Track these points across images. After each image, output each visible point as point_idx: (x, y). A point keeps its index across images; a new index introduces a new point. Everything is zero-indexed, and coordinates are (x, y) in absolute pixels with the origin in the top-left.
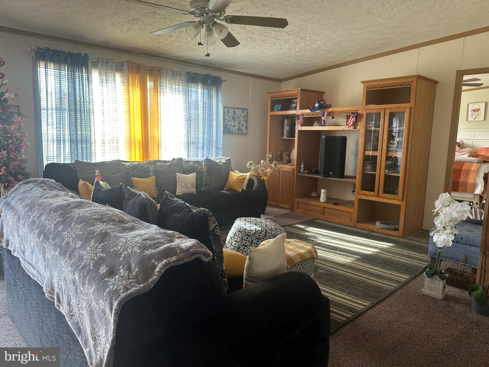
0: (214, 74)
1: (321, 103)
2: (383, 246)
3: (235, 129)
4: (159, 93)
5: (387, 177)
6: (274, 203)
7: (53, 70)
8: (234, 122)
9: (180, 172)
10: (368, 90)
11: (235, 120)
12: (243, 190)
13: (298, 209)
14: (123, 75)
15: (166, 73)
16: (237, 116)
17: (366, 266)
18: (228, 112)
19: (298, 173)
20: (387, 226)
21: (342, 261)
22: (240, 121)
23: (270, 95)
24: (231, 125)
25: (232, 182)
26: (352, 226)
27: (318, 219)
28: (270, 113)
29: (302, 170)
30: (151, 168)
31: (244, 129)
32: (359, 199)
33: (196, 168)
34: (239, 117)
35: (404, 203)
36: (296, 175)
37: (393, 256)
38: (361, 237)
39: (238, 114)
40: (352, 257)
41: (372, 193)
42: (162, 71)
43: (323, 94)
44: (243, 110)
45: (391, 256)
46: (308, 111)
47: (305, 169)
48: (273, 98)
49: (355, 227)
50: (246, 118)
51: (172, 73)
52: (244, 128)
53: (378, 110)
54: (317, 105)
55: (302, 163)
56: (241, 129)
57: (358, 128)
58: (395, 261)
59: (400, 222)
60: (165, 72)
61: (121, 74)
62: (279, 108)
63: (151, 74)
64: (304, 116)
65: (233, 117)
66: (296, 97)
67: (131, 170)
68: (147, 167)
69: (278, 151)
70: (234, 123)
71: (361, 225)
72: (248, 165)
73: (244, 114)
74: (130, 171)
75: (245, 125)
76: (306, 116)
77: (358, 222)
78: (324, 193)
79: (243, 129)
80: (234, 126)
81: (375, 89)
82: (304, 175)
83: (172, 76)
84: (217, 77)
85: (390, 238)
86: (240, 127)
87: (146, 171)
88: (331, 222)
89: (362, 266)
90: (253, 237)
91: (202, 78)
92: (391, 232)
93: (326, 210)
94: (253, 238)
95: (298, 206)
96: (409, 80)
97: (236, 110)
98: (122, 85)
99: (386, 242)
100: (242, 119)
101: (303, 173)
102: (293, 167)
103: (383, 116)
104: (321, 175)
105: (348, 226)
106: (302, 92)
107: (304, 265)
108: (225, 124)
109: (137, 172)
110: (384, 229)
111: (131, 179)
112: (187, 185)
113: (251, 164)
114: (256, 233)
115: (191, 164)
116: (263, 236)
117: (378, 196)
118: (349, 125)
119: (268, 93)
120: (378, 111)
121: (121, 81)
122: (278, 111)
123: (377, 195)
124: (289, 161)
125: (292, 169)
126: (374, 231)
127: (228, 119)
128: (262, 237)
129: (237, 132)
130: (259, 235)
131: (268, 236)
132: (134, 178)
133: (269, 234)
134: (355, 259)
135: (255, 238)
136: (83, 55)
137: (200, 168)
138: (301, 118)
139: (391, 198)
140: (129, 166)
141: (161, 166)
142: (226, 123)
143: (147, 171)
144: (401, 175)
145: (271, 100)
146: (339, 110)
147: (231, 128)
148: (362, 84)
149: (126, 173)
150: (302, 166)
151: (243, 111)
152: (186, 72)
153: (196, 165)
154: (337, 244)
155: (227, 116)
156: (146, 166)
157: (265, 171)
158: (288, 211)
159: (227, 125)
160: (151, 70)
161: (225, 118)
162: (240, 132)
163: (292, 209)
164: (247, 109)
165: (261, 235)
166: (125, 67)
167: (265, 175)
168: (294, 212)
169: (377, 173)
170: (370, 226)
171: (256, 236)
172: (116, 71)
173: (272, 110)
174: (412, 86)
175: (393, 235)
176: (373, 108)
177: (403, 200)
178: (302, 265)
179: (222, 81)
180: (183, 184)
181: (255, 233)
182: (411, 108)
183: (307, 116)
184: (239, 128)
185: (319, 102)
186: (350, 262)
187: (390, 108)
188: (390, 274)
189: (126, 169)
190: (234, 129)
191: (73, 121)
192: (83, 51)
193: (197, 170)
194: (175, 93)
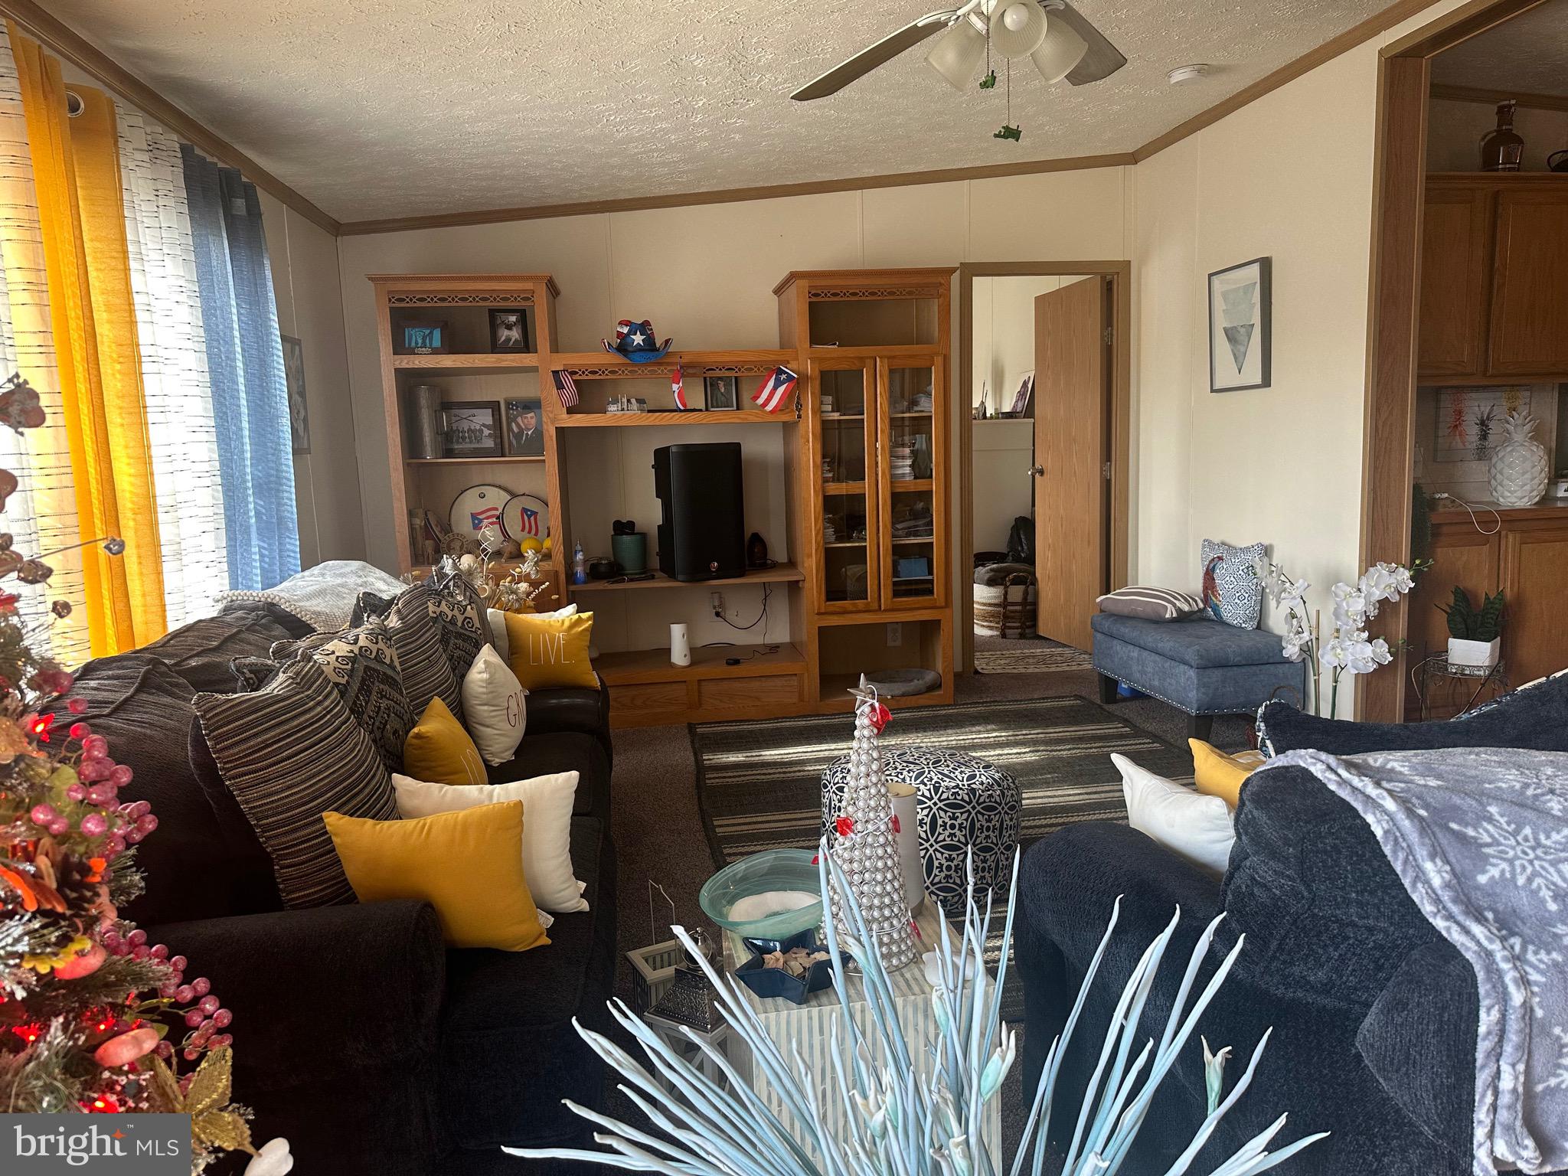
10: (814, 299)
28: (393, 362)
29: (579, 571)
31: (301, 429)
32: (820, 629)
35: (949, 611)
36: (567, 592)
41: (861, 603)
44: (293, 344)
48: (401, 300)
50: (301, 382)
52: (302, 426)
53: (856, 362)
54: (639, 338)
55: (578, 547)
56: (297, 430)
59: (942, 667)
62: (438, 345)
64: (577, 377)
66: (528, 303)
71: (835, 703)
73: (295, 361)
75: (302, 413)
76: (585, 378)
77: (821, 699)
78: (681, 635)
81: (833, 299)
93: (706, 689)
96: (930, 280)
100: (294, 387)
101: (584, 582)
102: (548, 566)
103: (871, 380)
117: (880, 608)
118: (768, 409)
119: (375, 279)
120: (857, 365)
122: (437, 352)
123: (875, 606)
138: (568, 382)
139: (915, 606)
145: (391, 308)
150: (579, 556)
151: (292, 350)
162: (296, 446)
164: (299, 343)
169: (870, 544)
174: (939, 297)
176: (836, 355)
177: (946, 605)
182: (945, 358)
183: (593, 377)
185: (643, 330)
187: (888, 357)
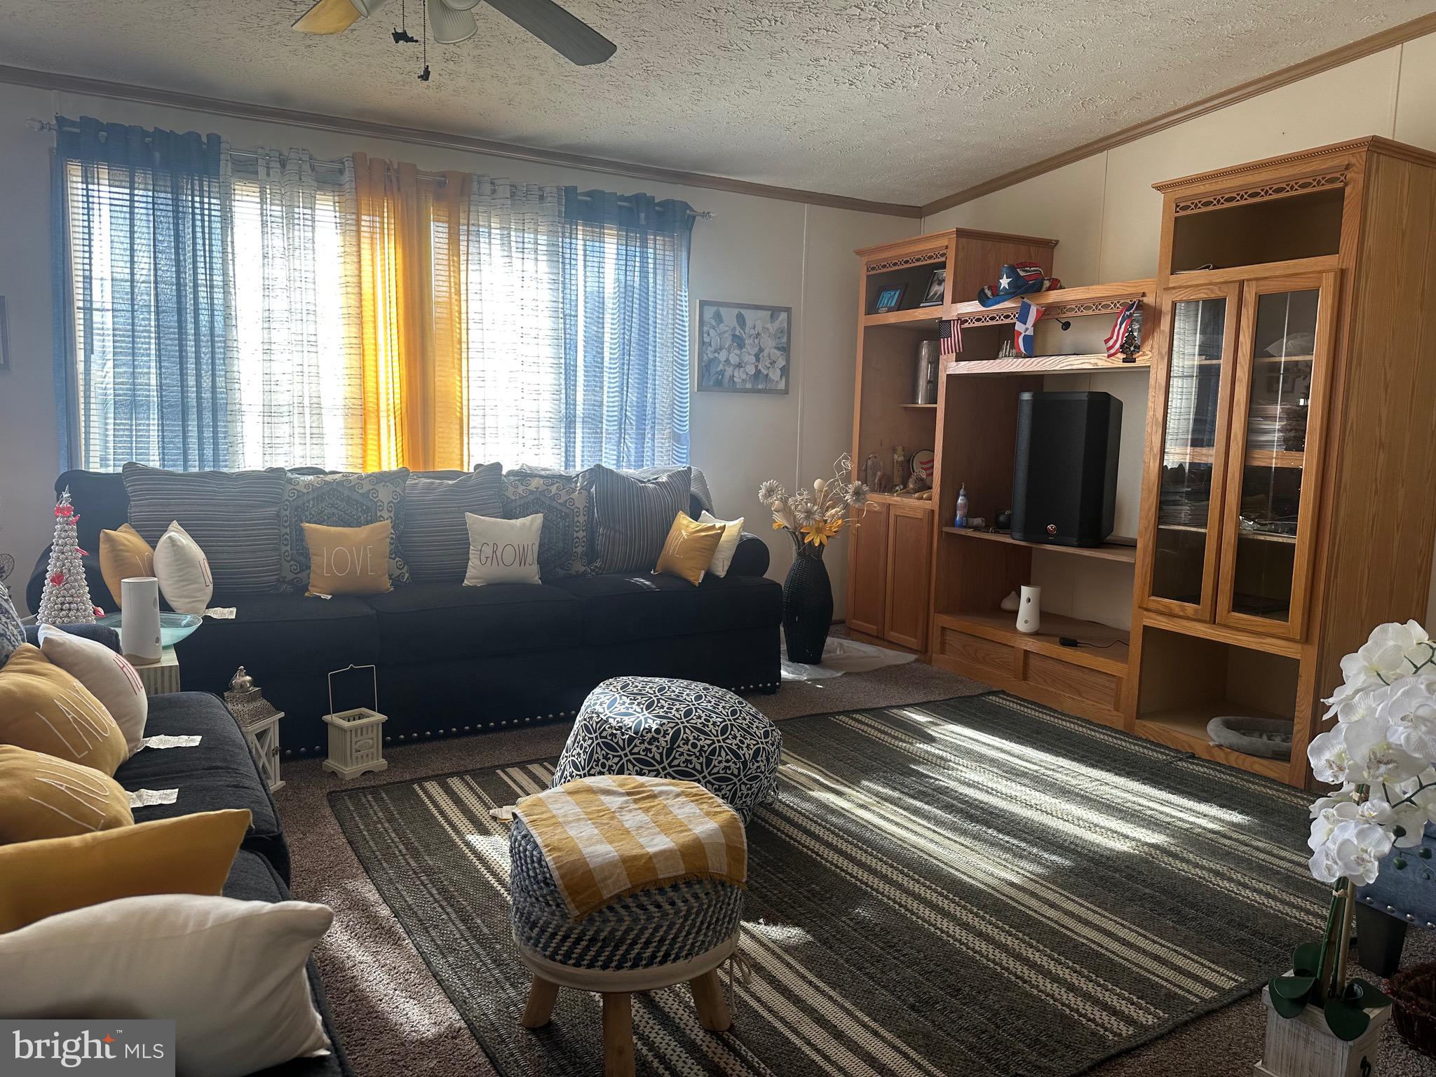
0: (661, 191)
1: (1022, 274)
2: (1203, 822)
3: (744, 377)
4: (463, 257)
5: (1245, 546)
6: (872, 628)
7: (107, 189)
8: (737, 352)
9: (483, 513)
10: (1182, 213)
11: (741, 345)
12: (709, 575)
13: (943, 651)
14: (343, 199)
15: (489, 192)
16: (752, 332)
17: (1070, 906)
18: (718, 317)
19: (947, 525)
20: (1244, 741)
21: (980, 875)
22: (761, 350)
23: (865, 260)
24: (727, 361)
25: (674, 550)
26: (1121, 728)
27: (1003, 692)
28: (864, 321)
29: (959, 514)
30: (385, 495)
31: (775, 375)
32: (1146, 629)
33: (552, 499)
34: (758, 334)
35: (1312, 651)
36: (940, 532)
37: (1217, 873)
38: (1129, 775)
39: (754, 328)
40: (1037, 860)
41: (1190, 607)
42: (475, 184)
43: (1053, 248)
44: (774, 311)
45: (1210, 870)
46: (973, 307)
47: (971, 512)
48: (873, 269)
49: (1128, 734)
50: (785, 340)
51: (513, 195)
52: (779, 373)
53: (1216, 288)
54: (1005, 282)
55: (962, 492)
56: (767, 375)
57: (1141, 361)
58: (1216, 894)
59: (1295, 729)
60: (487, 188)
61: (336, 198)
62: (893, 304)
63: (438, 198)
64: (966, 325)
65: (734, 336)
66: (943, 259)
67: (313, 499)
68: (368, 492)
69: (894, 451)
70: (739, 356)
71: (1153, 728)
72: (762, 493)
73: (777, 324)
74: (308, 501)
75: (781, 362)
76: (972, 325)
77: (1139, 716)
78: (1029, 600)
79: (771, 375)
80: (739, 366)
81: (1204, 209)
82: (963, 532)
83: (509, 202)
84: (673, 202)
85: (1247, 791)
86: (760, 367)
87: (362, 504)
88: (1045, 707)
89: (1053, 905)
90: (626, 755)
91: (620, 207)
92: (1259, 766)
93: (1034, 662)
94: (624, 760)
95: (943, 643)
96: (1336, 162)
97: (747, 314)
98: (339, 231)
99: (1222, 806)
100: (769, 344)
101: (962, 526)
102: (928, 505)
103: (1234, 312)
104: (1017, 535)
105: (1104, 727)
106: (964, 241)
107: (652, 908)
108: (705, 358)
109: (333, 506)
110: (1231, 748)
111: (302, 530)
112: (499, 555)
113: (770, 492)
114: (637, 742)
115: (535, 483)
116: (661, 754)
117: (1214, 623)
118: (1112, 351)
119: (860, 253)
120: (1216, 293)
121: (338, 220)
122: (890, 310)
123: (1207, 616)
124: (925, 486)
125: (925, 510)
126: (1193, 756)
127: (716, 342)
128: (658, 757)
129: (749, 386)
130: (646, 750)
131: (682, 754)
132: (313, 526)
133: (686, 747)
134: (1040, 870)
135: (630, 757)
136: (204, 139)
137: (564, 498)
138: (956, 331)
139: (1260, 629)
140: (307, 485)
141: (429, 489)
142: (711, 356)
143: (369, 504)
144: (1301, 541)
145: (868, 276)
146: (1079, 297)
147: (729, 371)
148: (1160, 196)
149: (297, 508)
150: (960, 500)
151: (772, 316)
152: (559, 188)
153: (554, 489)
154: (1011, 798)
155: (712, 332)
156: (367, 487)
157: (817, 517)
158: (912, 657)
159: (711, 361)
160: (441, 184)
161: (706, 340)
162: (759, 385)
163: (923, 651)
164: (788, 310)
165: (654, 749)
166: (347, 176)
167: (819, 531)
168: (929, 662)
169: (1210, 531)
170: (1182, 734)
171: (636, 750)
172: (319, 189)
173: (872, 309)
174: (1346, 185)
175: (1266, 779)
176: (1201, 281)
177: (1306, 639)
178: (643, 907)
179: (694, 217)
180: (488, 551)
181: (631, 739)
182: (1343, 273)
183: (977, 324)
184: (758, 372)
185: (1012, 272)
186: (1012, 884)
187: (1257, 279)
188: (1157, 958)
189: (298, 497)
190: (739, 376)
191: (172, 346)
192: (202, 124)
193: (554, 504)
194: (520, 255)
